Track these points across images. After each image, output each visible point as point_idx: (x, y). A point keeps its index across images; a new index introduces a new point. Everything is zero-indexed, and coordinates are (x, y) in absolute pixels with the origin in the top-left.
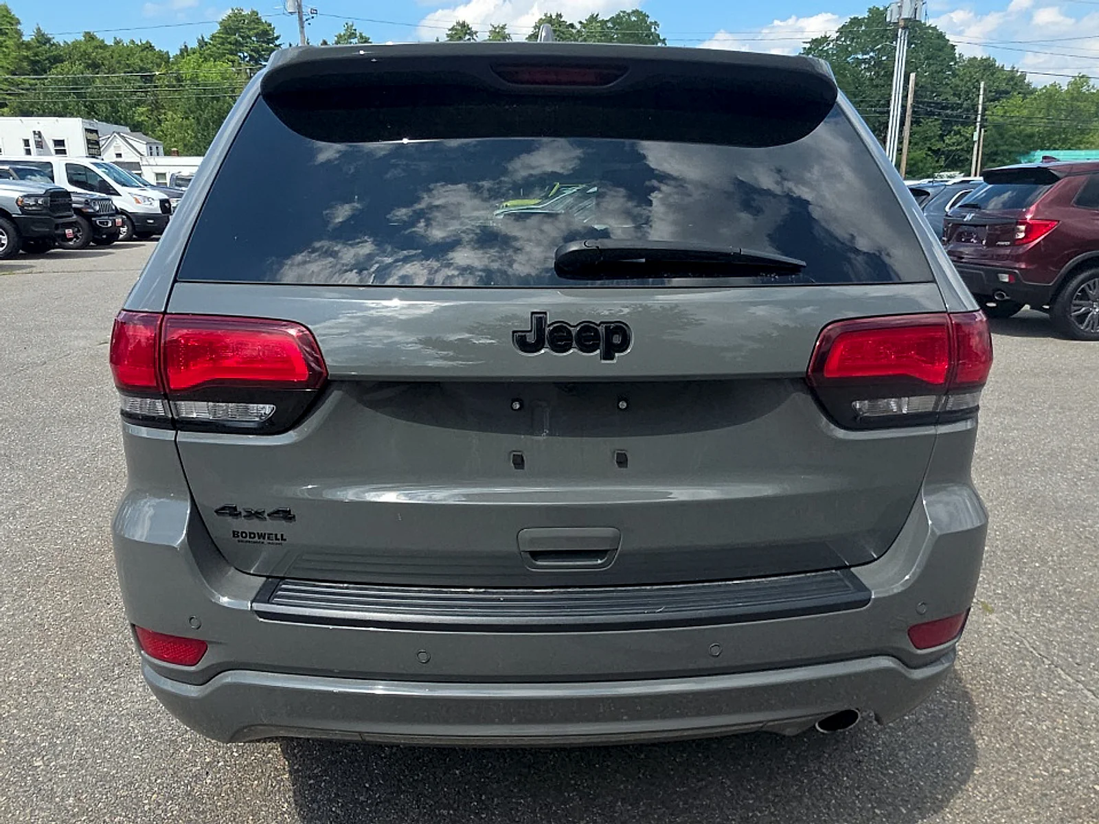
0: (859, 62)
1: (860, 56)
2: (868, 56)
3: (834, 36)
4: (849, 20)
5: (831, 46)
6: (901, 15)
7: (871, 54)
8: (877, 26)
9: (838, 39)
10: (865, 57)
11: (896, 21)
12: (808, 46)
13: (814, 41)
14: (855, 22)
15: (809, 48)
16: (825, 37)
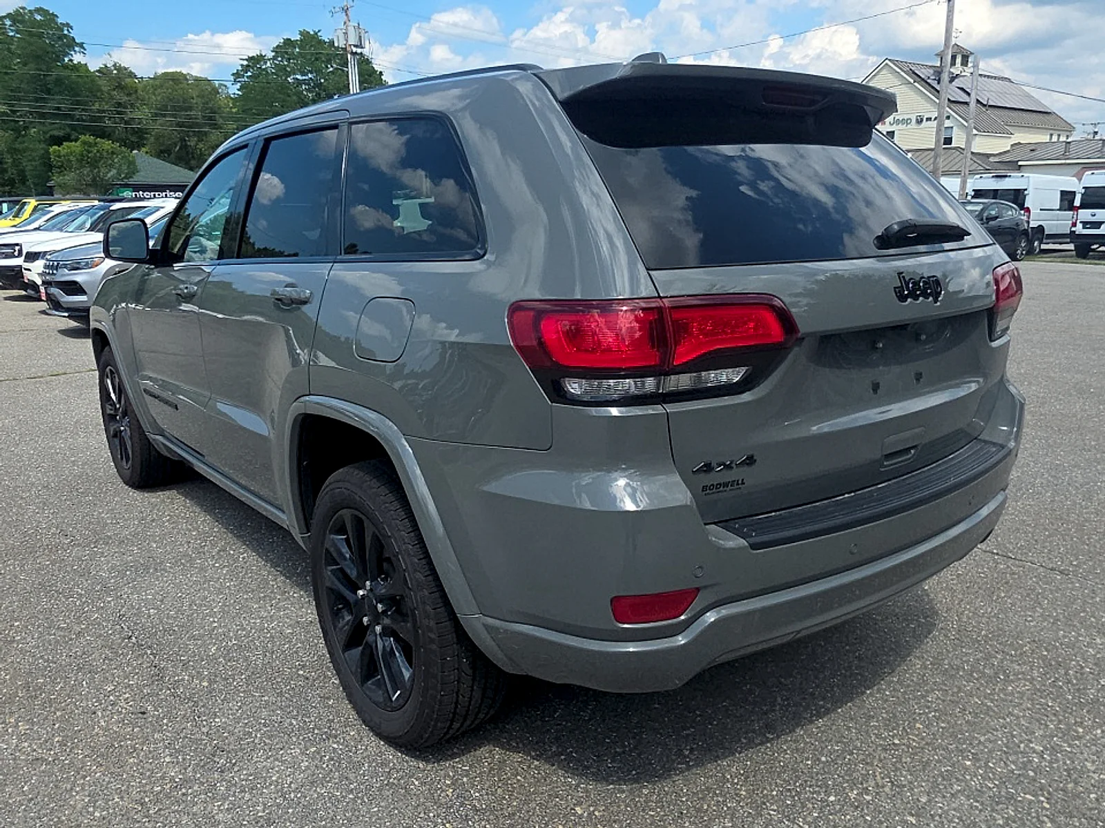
0: (299, 82)
1: (299, 77)
2: (307, 78)
3: (271, 55)
4: (282, 41)
5: (268, 64)
6: (347, 41)
7: (310, 76)
8: (310, 49)
9: (274, 58)
10: (304, 78)
11: (344, 46)
12: (245, 63)
13: (250, 59)
14: (288, 42)
15: (248, 66)
16: (261, 55)
